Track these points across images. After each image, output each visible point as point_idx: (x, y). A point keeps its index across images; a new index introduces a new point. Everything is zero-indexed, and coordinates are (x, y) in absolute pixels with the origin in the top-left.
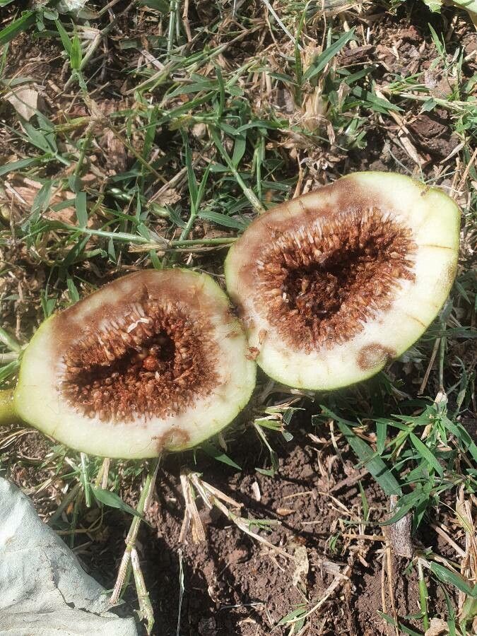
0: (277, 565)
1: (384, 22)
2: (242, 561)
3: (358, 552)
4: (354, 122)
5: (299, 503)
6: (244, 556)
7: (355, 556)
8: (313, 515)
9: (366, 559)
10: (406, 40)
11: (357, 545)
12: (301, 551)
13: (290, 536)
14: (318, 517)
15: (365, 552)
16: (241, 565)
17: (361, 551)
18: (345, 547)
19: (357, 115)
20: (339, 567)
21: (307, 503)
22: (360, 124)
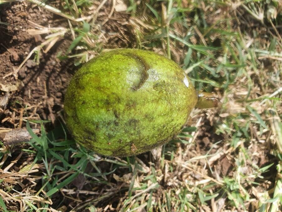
0: (7, 75)
1: (267, 149)
2: (11, 58)
3: (11, 117)
4: (228, 128)
5: (41, 89)
6: (14, 58)
7: (9, 115)
8: (34, 95)
9: (6, 121)
10: (260, 159)
11: (15, 116)
12: (14, 88)
13: (24, 83)
14: (32, 97)
15: (11, 121)
16: (9, 58)
17: (11, 119)
18: (15, 109)
19: (231, 129)
20: (4, 105)
21: (41, 93)
22: (227, 131)
